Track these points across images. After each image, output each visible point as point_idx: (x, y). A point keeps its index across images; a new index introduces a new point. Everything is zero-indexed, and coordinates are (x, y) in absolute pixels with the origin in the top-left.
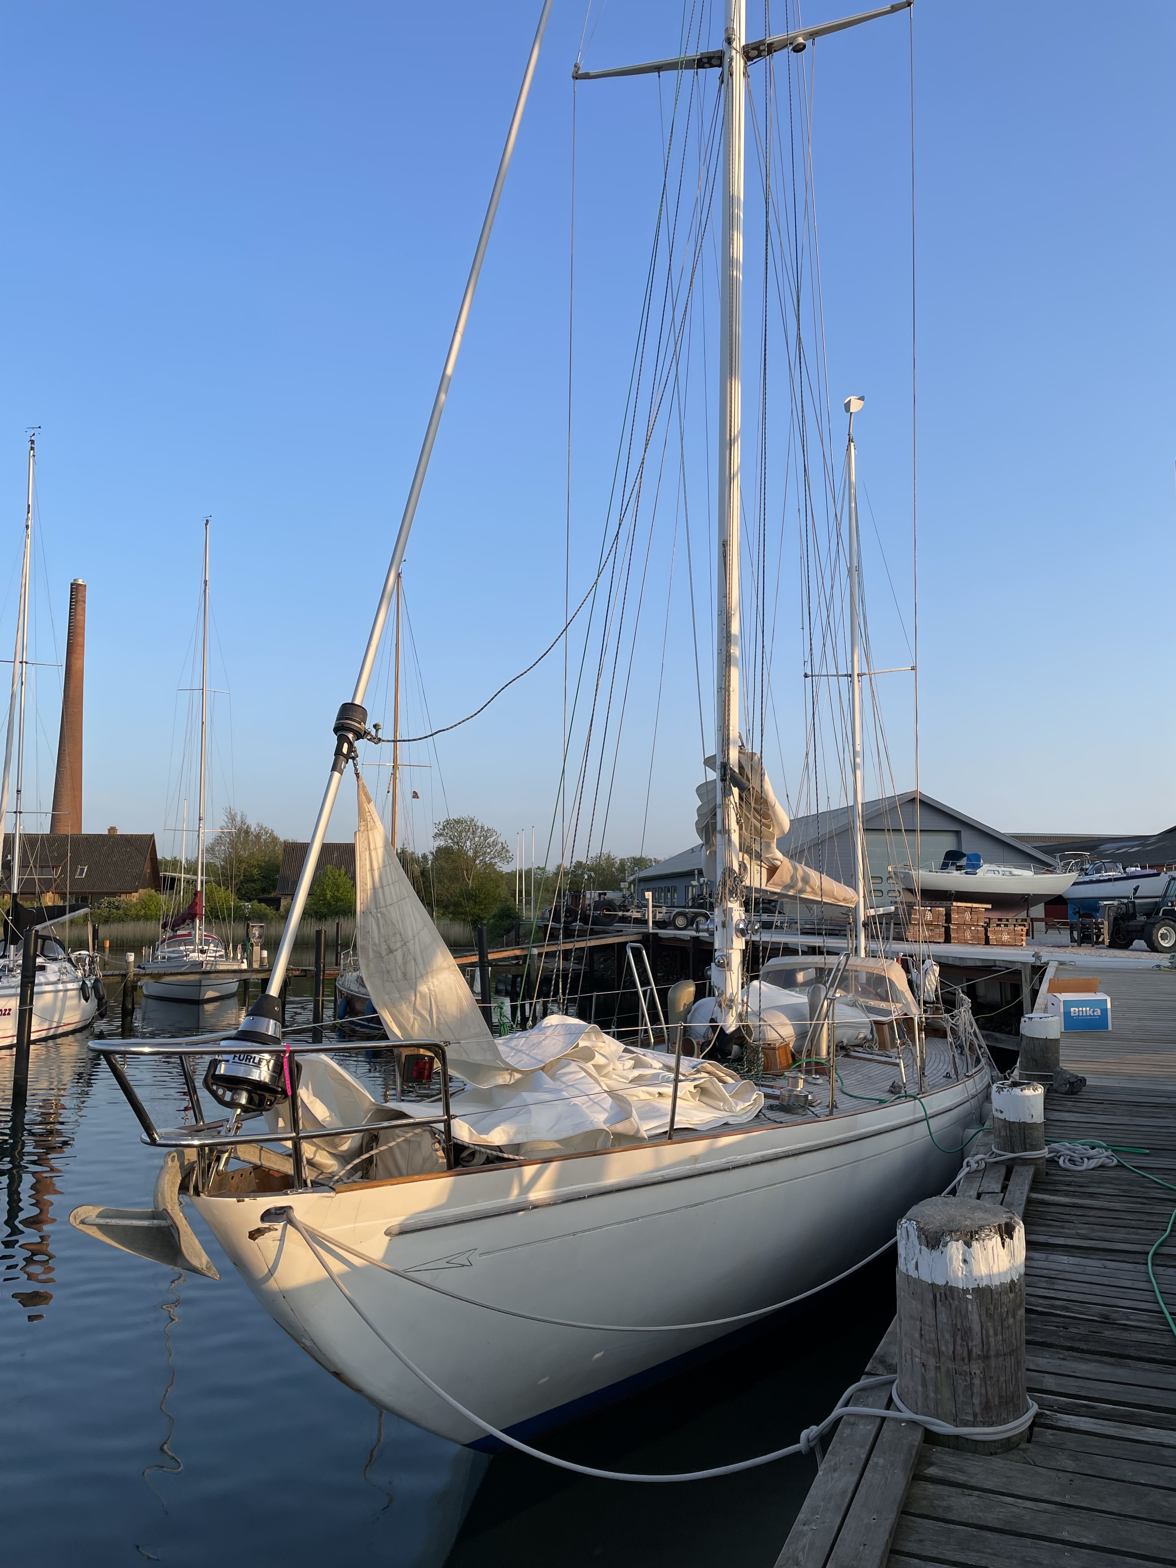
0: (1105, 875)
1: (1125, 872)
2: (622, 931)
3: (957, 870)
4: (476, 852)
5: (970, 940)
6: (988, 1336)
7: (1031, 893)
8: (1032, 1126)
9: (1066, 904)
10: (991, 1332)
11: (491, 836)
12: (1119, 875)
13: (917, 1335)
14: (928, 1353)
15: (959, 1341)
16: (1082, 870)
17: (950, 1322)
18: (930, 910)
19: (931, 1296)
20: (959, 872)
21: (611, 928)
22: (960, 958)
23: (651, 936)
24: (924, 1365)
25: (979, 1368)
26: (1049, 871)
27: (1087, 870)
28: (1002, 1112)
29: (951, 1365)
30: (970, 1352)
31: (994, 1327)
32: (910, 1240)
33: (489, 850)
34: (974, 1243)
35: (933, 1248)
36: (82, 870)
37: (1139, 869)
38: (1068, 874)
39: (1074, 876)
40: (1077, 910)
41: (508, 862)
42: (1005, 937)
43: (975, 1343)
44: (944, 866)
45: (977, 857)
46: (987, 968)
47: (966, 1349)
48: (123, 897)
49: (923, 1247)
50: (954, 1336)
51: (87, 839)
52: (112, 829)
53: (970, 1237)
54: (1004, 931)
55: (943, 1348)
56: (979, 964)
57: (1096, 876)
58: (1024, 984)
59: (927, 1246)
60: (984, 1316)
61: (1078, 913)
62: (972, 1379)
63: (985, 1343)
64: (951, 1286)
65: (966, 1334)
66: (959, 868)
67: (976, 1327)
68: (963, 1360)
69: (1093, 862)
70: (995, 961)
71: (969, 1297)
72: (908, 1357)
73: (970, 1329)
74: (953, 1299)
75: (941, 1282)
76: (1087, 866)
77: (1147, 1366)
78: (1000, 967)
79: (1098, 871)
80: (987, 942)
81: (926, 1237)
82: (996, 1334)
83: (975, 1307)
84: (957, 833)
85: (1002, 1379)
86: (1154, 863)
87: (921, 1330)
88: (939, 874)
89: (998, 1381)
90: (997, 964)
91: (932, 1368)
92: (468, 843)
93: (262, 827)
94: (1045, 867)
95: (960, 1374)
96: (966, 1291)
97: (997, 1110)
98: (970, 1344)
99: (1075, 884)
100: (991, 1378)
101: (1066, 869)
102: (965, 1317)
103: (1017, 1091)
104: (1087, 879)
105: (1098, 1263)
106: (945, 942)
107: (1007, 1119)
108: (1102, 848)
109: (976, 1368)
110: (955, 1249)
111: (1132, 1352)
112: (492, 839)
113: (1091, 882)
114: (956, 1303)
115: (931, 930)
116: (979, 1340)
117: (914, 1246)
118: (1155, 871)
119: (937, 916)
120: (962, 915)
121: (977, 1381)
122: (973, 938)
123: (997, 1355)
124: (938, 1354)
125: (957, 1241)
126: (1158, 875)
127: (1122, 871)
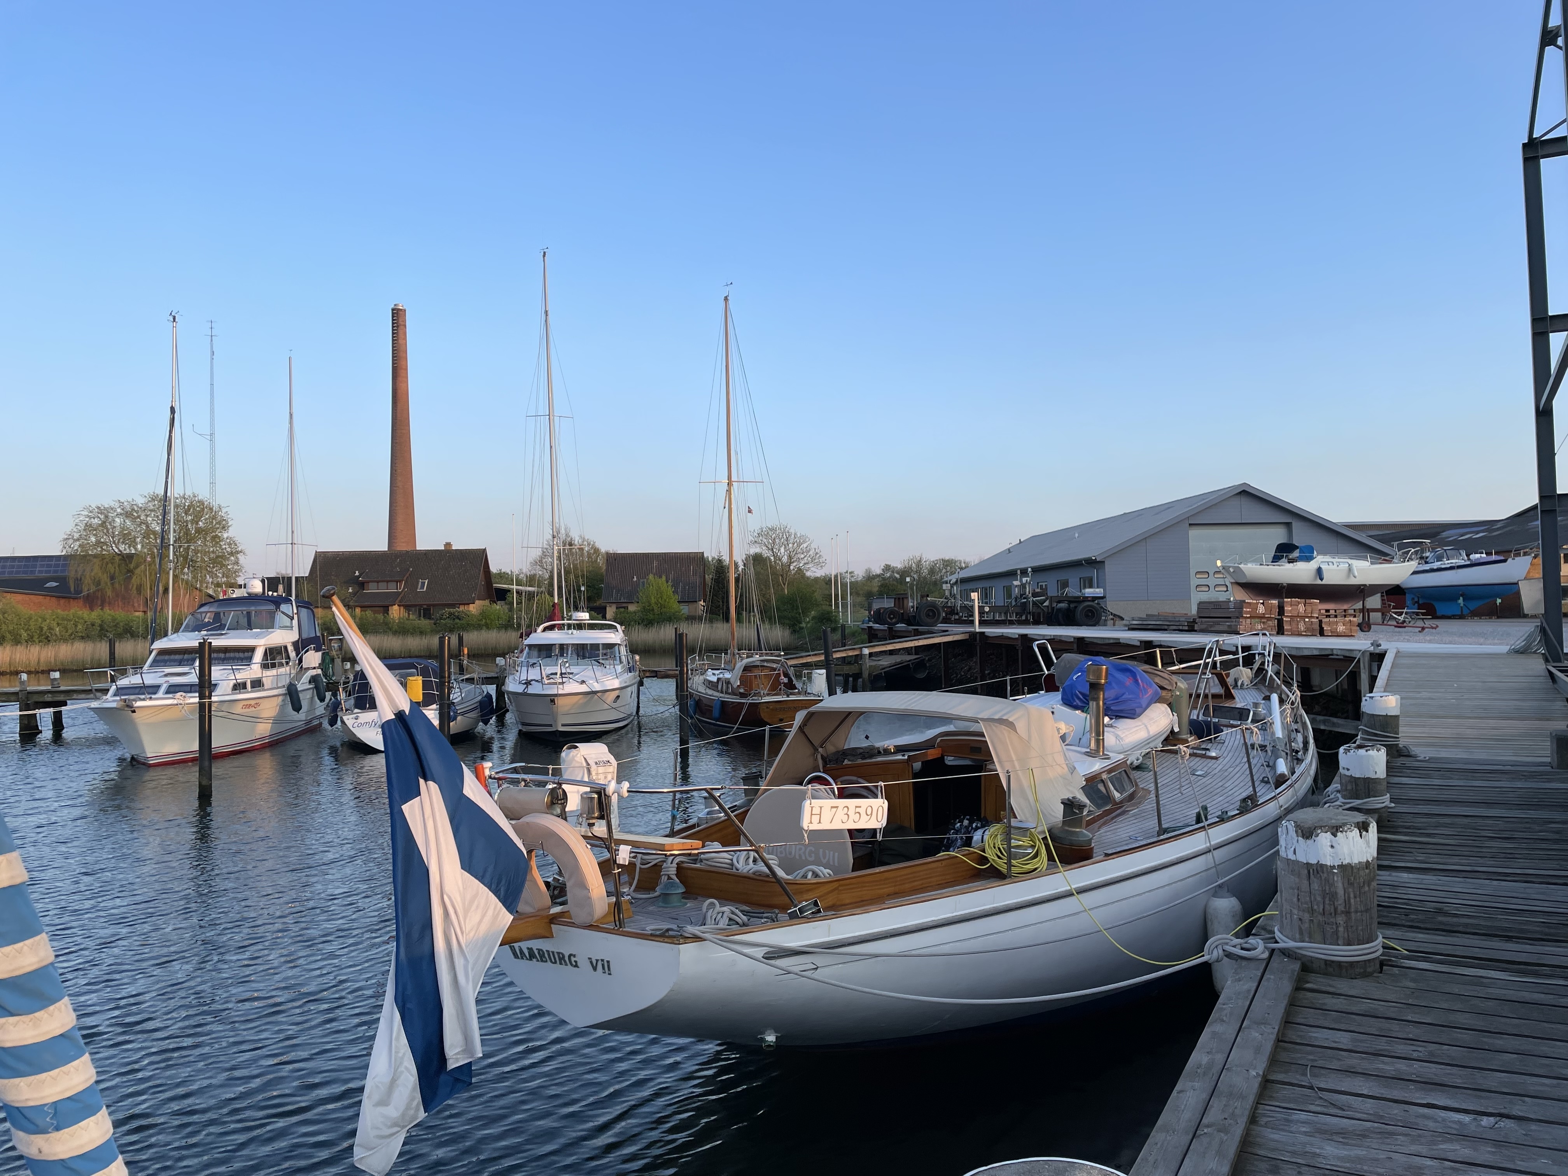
0: (1446, 563)
1: (1469, 559)
2: (947, 631)
3: (1289, 562)
4: (790, 557)
5: (1304, 631)
6: (1349, 898)
7: (1368, 583)
8: (1376, 781)
9: (1404, 594)
10: (1352, 895)
11: (804, 542)
12: (1462, 563)
13: (1295, 900)
14: (1304, 911)
15: (1327, 902)
16: (1422, 558)
17: (1321, 889)
18: (1263, 603)
19: (1306, 872)
20: (1291, 564)
21: (936, 628)
22: (1297, 648)
23: (978, 635)
24: (1300, 919)
25: (1342, 920)
26: (1386, 560)
27: (1427, 558)
28: (1348, 770)
29: (1320, 918)
30: (1336, 909)
31: (1354, 891)
32: (1289, 835)
33: (802, 556)
34: (1339, 834)
35: (1307, 838)
36: (423, 584)
37: (1484, 555)
38: (1406, 564)
39: (1413, 565)
40: (1416, 599)
41: (821, 566)
42: (1341, 628)
43: (1339, 903)
44: (1276, 559)
45: (1311, 549)
46: (1324, 658)
47: (1332, 907)
48: (462, 608)
49: (1300, 838)
50: (1324, 898)
51: (425, 554)
52: (448, 545)
53: (1335, 830)
54: (1339, 622)
55: (1315, 907)
56: (1316, 653)
57: (1436, 565)
58: (1362, 671)
59: (1303, 837)
60: (1346, 885)
61: (1417, 602)
62: (1337, 927)
63: (1347, 902)
64: (1322, 864)
65: (1333, 896)
66: (1291, 561)
67: (1341, 892)
68: (1331, 914)
69: (1433, 550)
70: (1332, 650)
71: (1335, 871)
72: (1288, 916)
73: (1336, 893)
74: (1323, 873)
75: (1314, 862)
76: (1428, 554)
77: (1472, 936)
78: (1337, 655)
79: (1439, 558)
80: (1322, 633)
81: (1302, 831)
82: (1355, 897)
83: (1340, 878)
84: (1288, 525)
85: (1360, 928)
86: (1499, 549)
87: (1298, 896)
88: (1269, 567)
89: (1357, 929)
90: (1335, 652)
91: (1307, 921)
92: (782, 550)
93: (584, 540)
94: (1383, 557)
95: (1328, 924)
96: (1333, 867)
97: (1344, 768)
98: (1336, 903)
99: (1415, 573)
100: (1352, 927)
101: (1405, 558)
102: (1332, 885)
103: (1362, 752)
104: (1427, 567)
105: (1434, 878)
106: (1278, 633)
107: (1353, 775)
108: (1444, 534)
109: (1341, 920)
110: (1325, 838)
111: (1461, 929)
112: (805, 545)
113: (1432, 570)
114: (1325, 875)
115: (1264, 623)
116: (1342, 901)
117: (1292, 838)
118: (1502, 558)
119: (1269, 609)
120: (1296, 607)
121: (1341, 929)
122: (1307, 630)
123: (1356, 912)
124: (1312, 911)
125: (1326, 832)
126: (1505, 561)
127: (1466, 558)
